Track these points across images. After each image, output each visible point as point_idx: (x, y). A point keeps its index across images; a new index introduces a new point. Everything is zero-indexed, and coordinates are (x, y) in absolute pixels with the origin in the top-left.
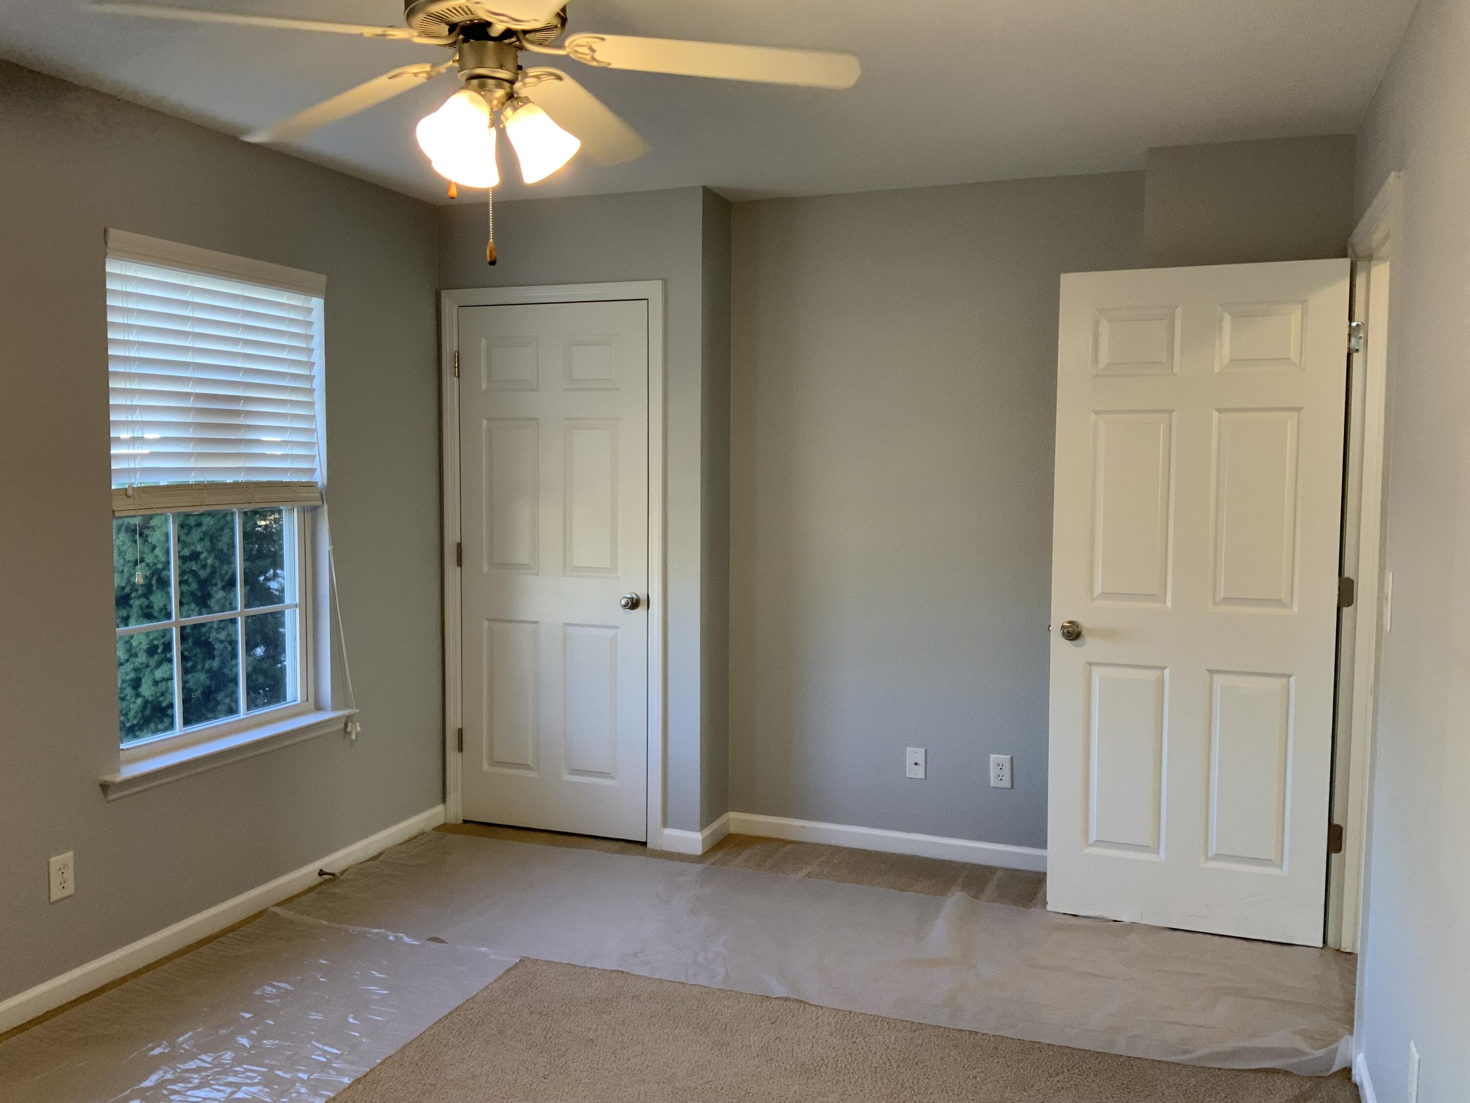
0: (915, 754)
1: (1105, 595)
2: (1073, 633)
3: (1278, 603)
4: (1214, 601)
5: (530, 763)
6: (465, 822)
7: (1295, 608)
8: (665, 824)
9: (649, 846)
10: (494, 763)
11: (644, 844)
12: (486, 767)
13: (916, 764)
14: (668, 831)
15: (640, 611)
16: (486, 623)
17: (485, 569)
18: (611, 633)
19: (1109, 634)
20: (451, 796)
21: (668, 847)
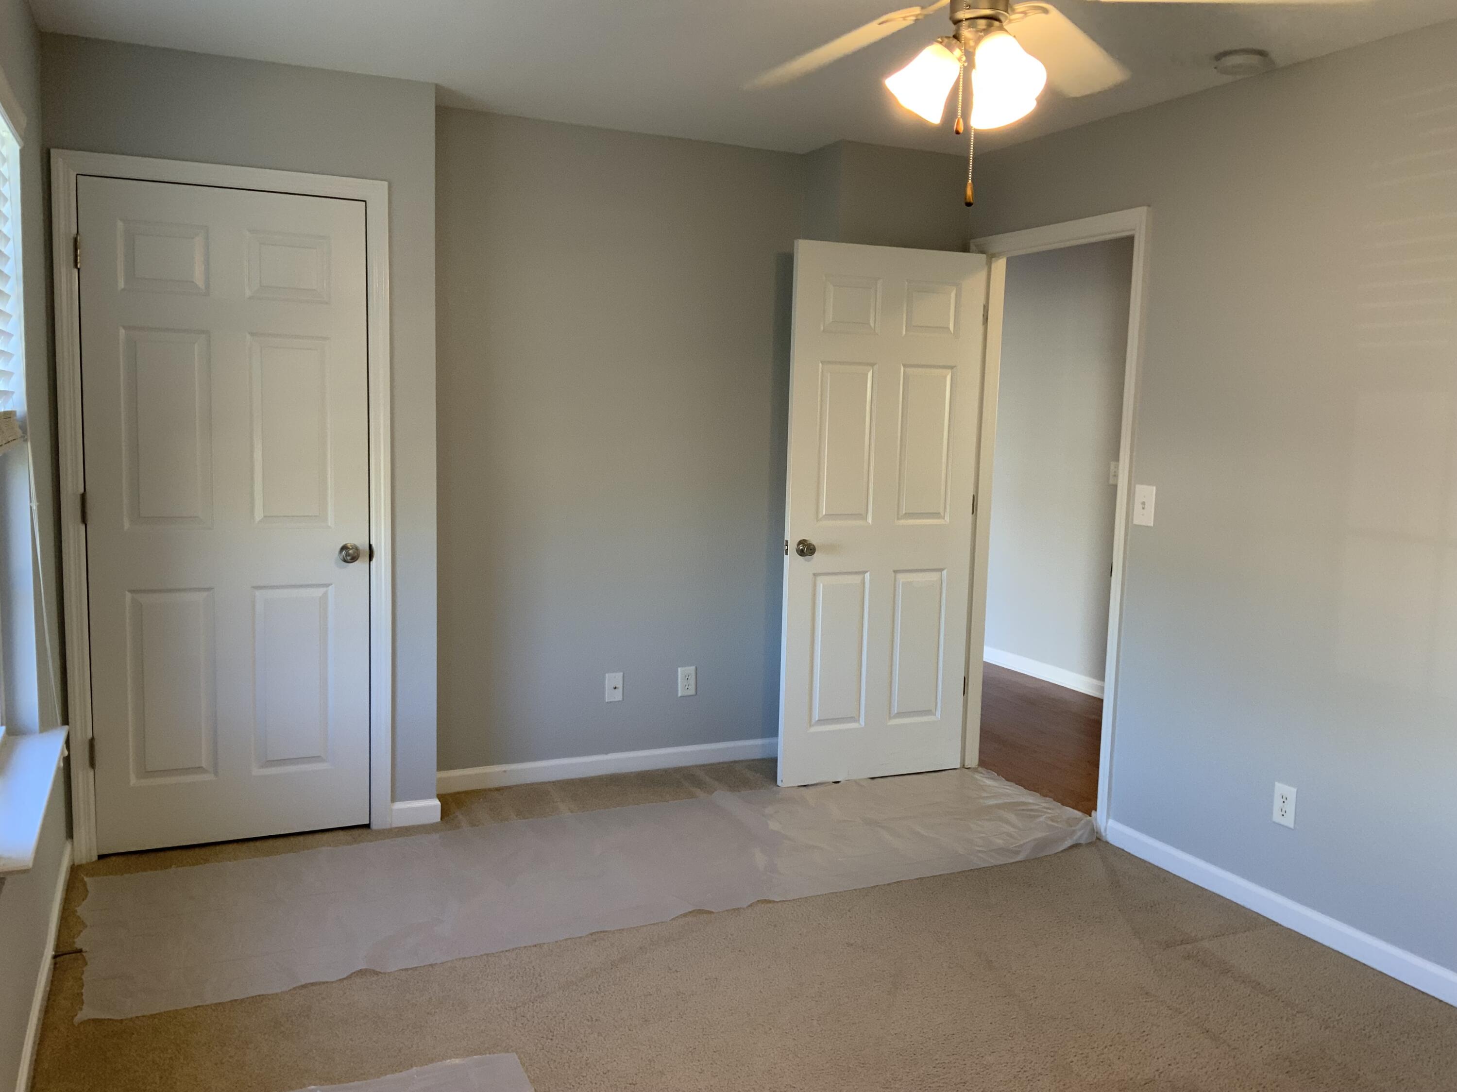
0: (614, 678)
1: (828, 516)
2: (806, 549)
3: (936, 515)
4: (898, 517)
5: (204, 765)
6: (101, 857)
7: (947, 518)
8: (394, 799)
9: (374, 826)
10: (145, 773)
11: (367, 826)
12: (133, 781)
13: (615, 688)
14: (399, 805)
15: (361, 565)
16: (129, 596)
17: (127, 525)
18: (319, 592)
19: (832, 548)
20: (82, 831)
21: (399, 822)
